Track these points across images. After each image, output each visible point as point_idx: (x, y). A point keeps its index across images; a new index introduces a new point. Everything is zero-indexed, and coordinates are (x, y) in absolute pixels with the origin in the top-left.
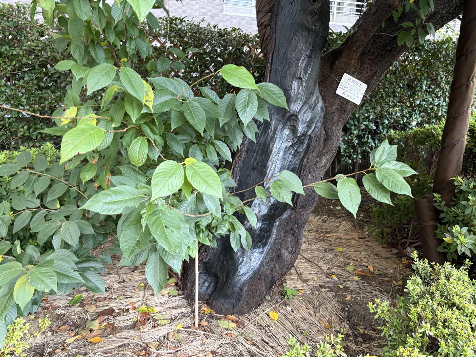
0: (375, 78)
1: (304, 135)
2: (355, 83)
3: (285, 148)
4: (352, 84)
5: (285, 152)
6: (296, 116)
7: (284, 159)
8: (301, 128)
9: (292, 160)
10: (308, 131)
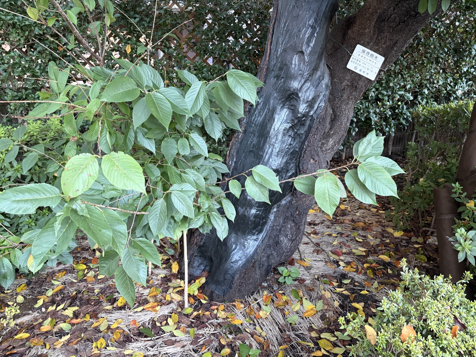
0: (395, 49)
1: (305, 115)
2: (369, 56)
3: (284, 130)
4: (366, 57)
5: (284, 134)
6: (297, 95)
7: (283, 142)
8: (302, 108)
9: (292, 143)
10: (309, 111)
